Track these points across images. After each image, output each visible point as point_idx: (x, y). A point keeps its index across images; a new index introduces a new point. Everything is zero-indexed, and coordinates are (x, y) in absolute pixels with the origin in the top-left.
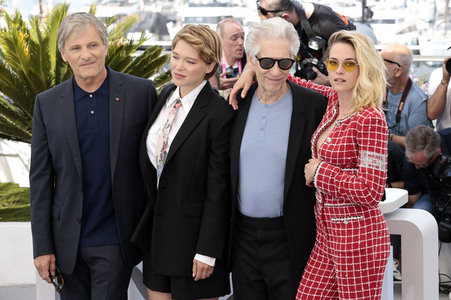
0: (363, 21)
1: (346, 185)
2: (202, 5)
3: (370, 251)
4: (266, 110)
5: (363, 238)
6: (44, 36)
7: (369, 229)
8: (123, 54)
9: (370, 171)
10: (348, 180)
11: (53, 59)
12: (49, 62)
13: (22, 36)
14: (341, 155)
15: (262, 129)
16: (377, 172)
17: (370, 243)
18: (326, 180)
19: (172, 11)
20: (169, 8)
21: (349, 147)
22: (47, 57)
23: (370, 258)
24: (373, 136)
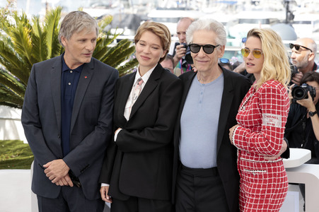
0: (286, 22)
1: (253, 140)
2: (166, 9)
3: (268, 196)
4: (203, 88)
5: (264, 186)
6: (43, 31)
7: (270, 181)
8: (102, 45)
9: (268, 128)
10: (254, 136)
11: (50, 48)
12: (47, 51)
13: (26, 31)
14: (250, 118)
15: (200, 102)
16: (273, 128)
17: (269, 191)
18: (240, 138)
19: (145, 13)
20: (143, 10)
21: (255, 111)
22: (45, 47)
23: (267, 201)
24: (269, 101)
